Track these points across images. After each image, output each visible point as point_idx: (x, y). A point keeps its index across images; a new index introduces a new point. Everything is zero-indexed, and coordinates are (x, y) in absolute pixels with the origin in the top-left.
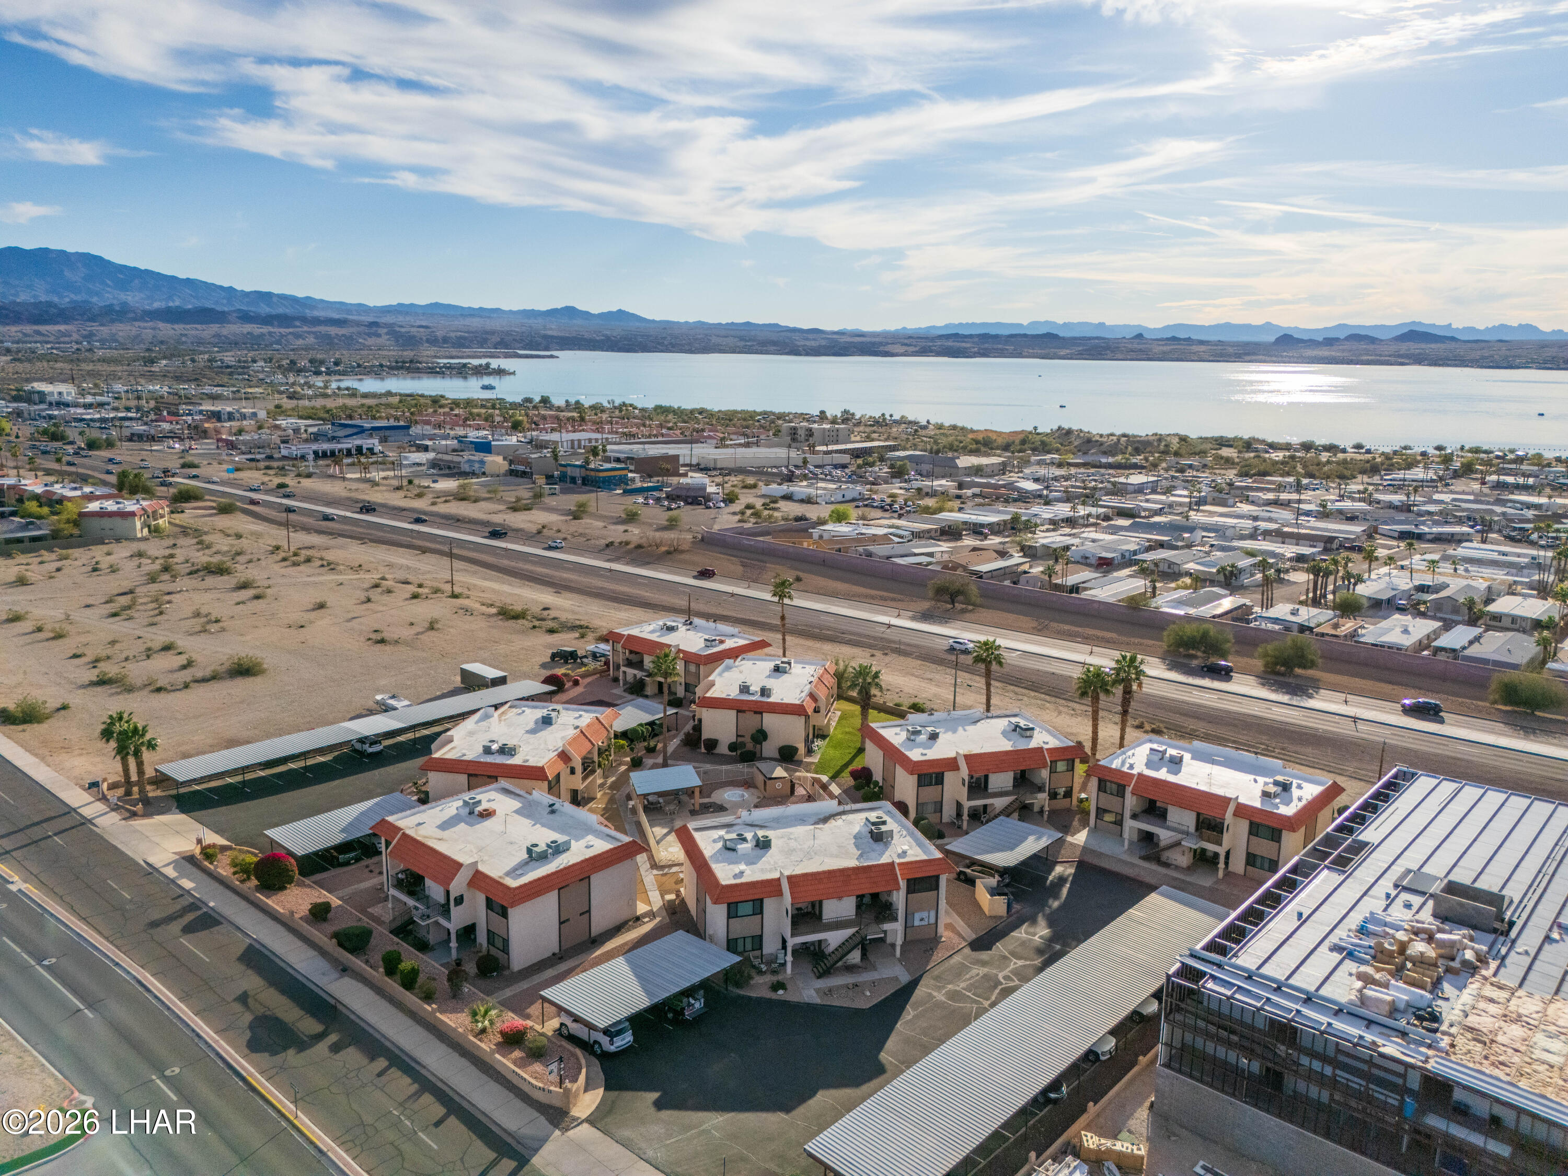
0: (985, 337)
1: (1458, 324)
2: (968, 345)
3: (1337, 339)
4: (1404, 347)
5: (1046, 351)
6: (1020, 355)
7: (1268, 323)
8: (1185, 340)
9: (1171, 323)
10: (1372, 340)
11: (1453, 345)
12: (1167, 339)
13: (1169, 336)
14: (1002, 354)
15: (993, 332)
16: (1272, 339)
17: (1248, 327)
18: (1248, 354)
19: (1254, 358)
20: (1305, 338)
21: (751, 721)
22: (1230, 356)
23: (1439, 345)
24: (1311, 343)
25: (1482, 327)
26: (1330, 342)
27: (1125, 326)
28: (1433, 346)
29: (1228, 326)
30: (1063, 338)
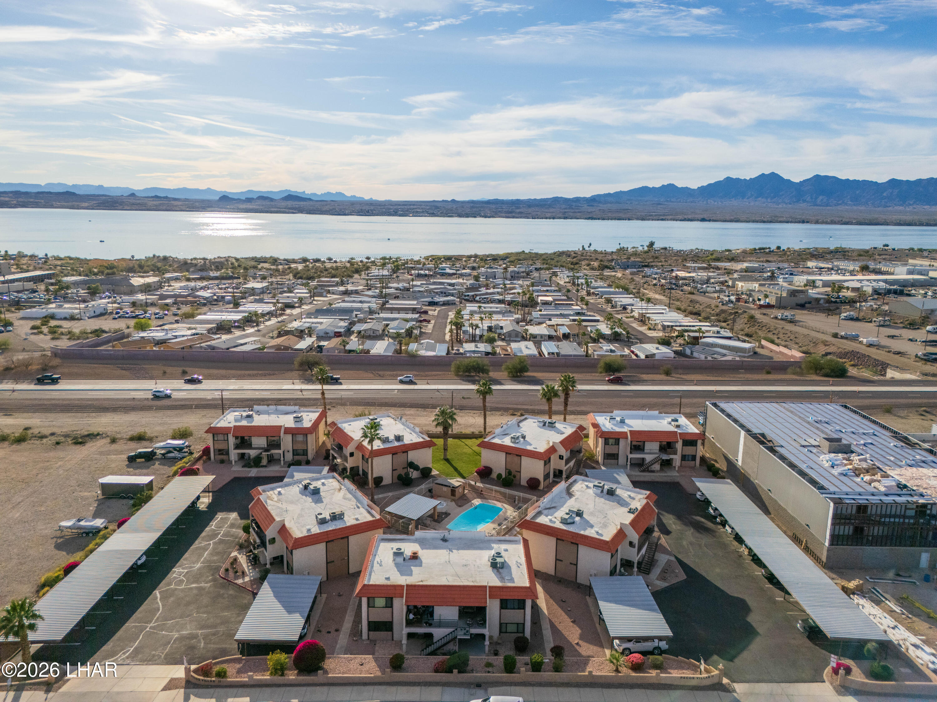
0: (17, 194)
1: (308, 192)
2: (7, 199)
3: (253, 199)
4: (290, 203)
5: (70, 204)
6: (52, 207)
7: (209, 189)
8: (164, 197)
9: (149, 187)
10: (272, 200)
11: (311, 203)
12: (152, 197)
13: (153, 195)
14: (36, 205)
15: (23, 190)
16: (217, 198)
17: (197, 191)
18: (209, 207)
19: (213, 209)
20: (236, 198)
21: (401, 458)
22: (198, 208)
23: (305, 203)
24: (239, 201)
25: (320, 194)
26: (249, 200)
27: (118, 188)
28: (302, 203)
29: (185, 190)
30: (79, 195)
